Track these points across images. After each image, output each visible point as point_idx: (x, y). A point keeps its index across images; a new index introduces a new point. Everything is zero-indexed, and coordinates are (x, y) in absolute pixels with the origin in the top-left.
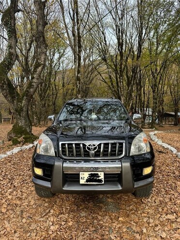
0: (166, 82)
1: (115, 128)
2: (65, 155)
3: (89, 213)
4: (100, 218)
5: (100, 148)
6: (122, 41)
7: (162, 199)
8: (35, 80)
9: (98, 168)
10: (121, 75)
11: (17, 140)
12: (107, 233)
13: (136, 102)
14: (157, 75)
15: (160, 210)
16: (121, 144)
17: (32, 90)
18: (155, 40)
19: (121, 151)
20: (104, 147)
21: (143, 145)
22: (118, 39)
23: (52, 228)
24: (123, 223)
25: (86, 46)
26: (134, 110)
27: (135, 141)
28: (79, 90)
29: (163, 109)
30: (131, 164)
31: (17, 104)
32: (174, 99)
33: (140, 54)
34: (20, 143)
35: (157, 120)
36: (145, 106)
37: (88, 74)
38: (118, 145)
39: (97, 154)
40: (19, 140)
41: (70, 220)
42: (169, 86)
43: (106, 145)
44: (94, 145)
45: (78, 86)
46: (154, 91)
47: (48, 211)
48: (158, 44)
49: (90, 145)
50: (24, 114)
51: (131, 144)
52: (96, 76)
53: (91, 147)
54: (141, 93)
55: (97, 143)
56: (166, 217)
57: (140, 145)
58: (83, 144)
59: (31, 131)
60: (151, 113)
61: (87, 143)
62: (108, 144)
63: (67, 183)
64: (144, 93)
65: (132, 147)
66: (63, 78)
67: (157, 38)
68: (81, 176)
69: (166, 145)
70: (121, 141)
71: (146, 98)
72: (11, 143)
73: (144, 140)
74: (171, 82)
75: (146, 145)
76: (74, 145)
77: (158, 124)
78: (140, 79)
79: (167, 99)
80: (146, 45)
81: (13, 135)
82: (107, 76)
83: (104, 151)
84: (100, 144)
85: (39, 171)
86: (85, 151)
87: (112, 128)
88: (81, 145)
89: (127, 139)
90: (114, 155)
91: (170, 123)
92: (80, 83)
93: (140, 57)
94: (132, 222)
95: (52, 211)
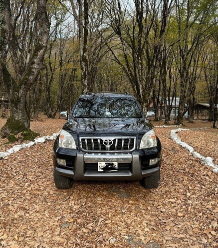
0: (199, 63)
1: (129, 125)
2: (85, 149)
3: (104, 198)
4: (113, 201)
5: (114, 143)
6: (142, 10)
7: (168, 189)
8: (35, 66)
9: (113, 159)
10: (140, 55)
11: (14, 137)
12: (120, 209)
13: (160, 88)
14: (188, 54)
15: (165, 196)
16: (133, 140)
17: (31, 77)
18: (186, 8)
19: (132, 146)
20: (118, 142)
21: (151, 140)
22: (137, 6)
23: (75, 207)
24: (132, 204)
25: (93, 11)
26: (156, 100)
27: (144, 138)
28: (85, 73)
29: (194, 99)
30: (139, 156)
31: (13, 94)
32: (210, 85)
33: (164, 28)
34: (17, 140)
35: (186, 114)
36: (171, 94)
37: (96, 49)
38: (130, 140)
39: (112, 148)
40: (17, 137)
41: (88, 202)
42: (204, 68)
43: (120, 140)
44: (110, 141)
45: (84, 69)
46: (182, 76)
47: (68, 197)
48: (190, 13)
49: (106, 141)
50: (21, 106)
51: (141, 139)
52: (106, 52)
53: (107, 142)
54: (165, 78)
55: (112, 138)
56: (168, 201)
57: (149, 140)
58: (101, 140)
59: (29, 127)
60: (177, 104)
61: (104, 139)
62: (121, 140)
63: (87, 171)
64: (170, 77)
65: (142, 143)
66: (61, 53)
67: (188, 4)
68: (99, 165)
69: (184, 144)
70: (133, 137)
71: (172, 83)
72: (6, 140)
73: (152, 137)
74: (206, 62)
75: (154, 140)
76: (92, 140)
77: (187, 119)
78: (165, 58)
79: (200, 86)
80: (174, 12)
81: (8, 131)
82: (122, 52)
83: (118, 145)
84: (115, 140)
85: (62, 162)
86: (102, 145)
87: (127, 125)
88: (99, 140)
89: (137, 135)
90: (127, 149)
91: (204, 118)
92: (86, 65)
93: (164, 31)
94: (140, 204)
95: (72, 198)
